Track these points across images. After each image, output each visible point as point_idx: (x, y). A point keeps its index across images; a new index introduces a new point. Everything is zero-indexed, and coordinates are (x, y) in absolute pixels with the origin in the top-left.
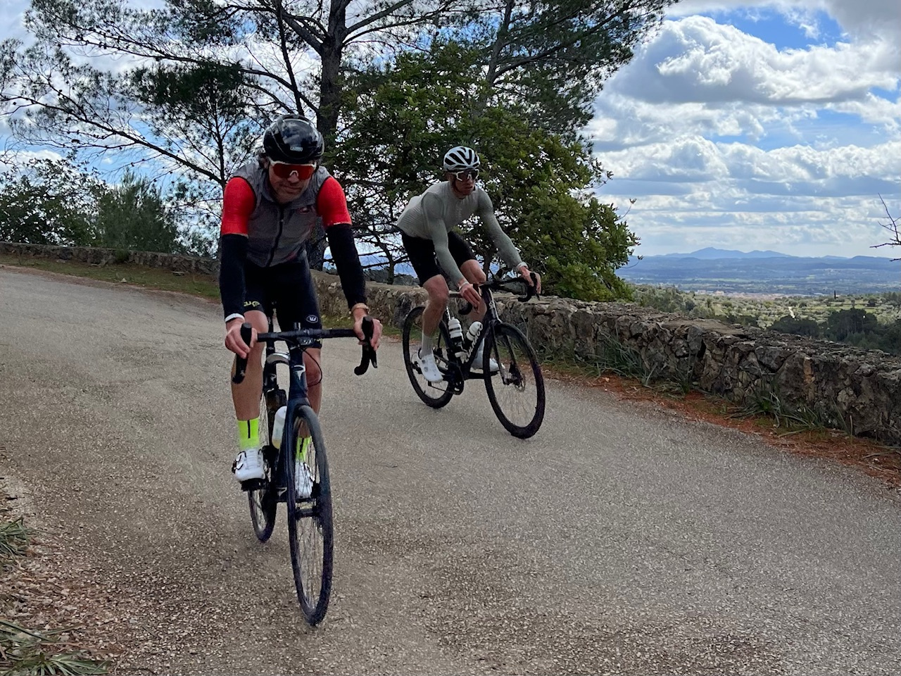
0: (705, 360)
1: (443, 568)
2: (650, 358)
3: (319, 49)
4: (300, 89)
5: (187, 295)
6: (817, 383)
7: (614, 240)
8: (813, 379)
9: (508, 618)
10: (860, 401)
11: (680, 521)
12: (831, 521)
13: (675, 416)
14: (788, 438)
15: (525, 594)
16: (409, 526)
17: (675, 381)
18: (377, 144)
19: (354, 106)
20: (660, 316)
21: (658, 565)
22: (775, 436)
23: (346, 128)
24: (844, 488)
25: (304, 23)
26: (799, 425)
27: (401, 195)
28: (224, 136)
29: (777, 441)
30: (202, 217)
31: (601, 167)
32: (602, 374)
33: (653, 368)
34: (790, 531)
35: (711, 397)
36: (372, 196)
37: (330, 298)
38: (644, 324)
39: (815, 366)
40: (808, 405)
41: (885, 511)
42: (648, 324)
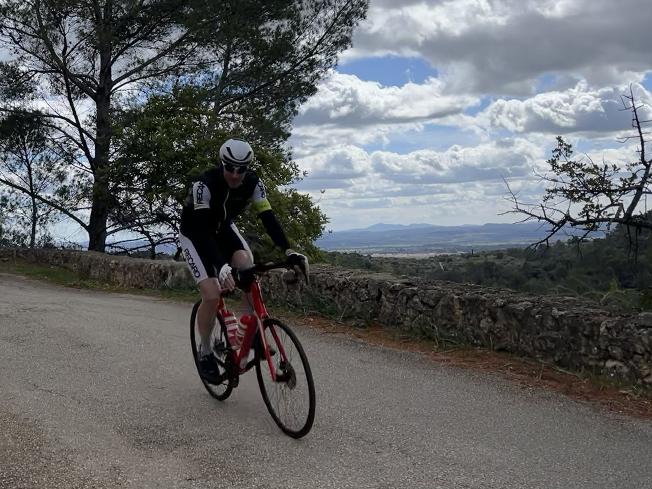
0: (382, 302)
1: (201, 458)
2: (342, 302)
3: (94, 97)
4: (82, 126)
5: (11, 275)
6: (464, 314)
7: (310, 220)
8: (461, 312)
10: (496, 326)
11: (370, 418)
12: (481, 414)
13: (362, 343)
14: (446, 355)
15: (261, 474)
16: (176, 430)
17: (360, 318)
18: (139, 161)
19: (120, 136)
20: (347, 272)
21: (356, 450)
22: (436, 354)
23: (116, 151)
24: (489, 389)
25: (82, 79)
26: (452, 346)
27: (157, 196)
28: (31, 163)
29: (437, 358)
30: (19, 219)
31: (298, 168)
32: (308, 316)
33: (345, 310)
34: (451, 422)
35: (388, 329)
36: (137, 199)
37: (111, 271)
38: (336, 278)
39: (462, 303)
40: (458, 331)
41: (521, 405)
42: (339, 279)
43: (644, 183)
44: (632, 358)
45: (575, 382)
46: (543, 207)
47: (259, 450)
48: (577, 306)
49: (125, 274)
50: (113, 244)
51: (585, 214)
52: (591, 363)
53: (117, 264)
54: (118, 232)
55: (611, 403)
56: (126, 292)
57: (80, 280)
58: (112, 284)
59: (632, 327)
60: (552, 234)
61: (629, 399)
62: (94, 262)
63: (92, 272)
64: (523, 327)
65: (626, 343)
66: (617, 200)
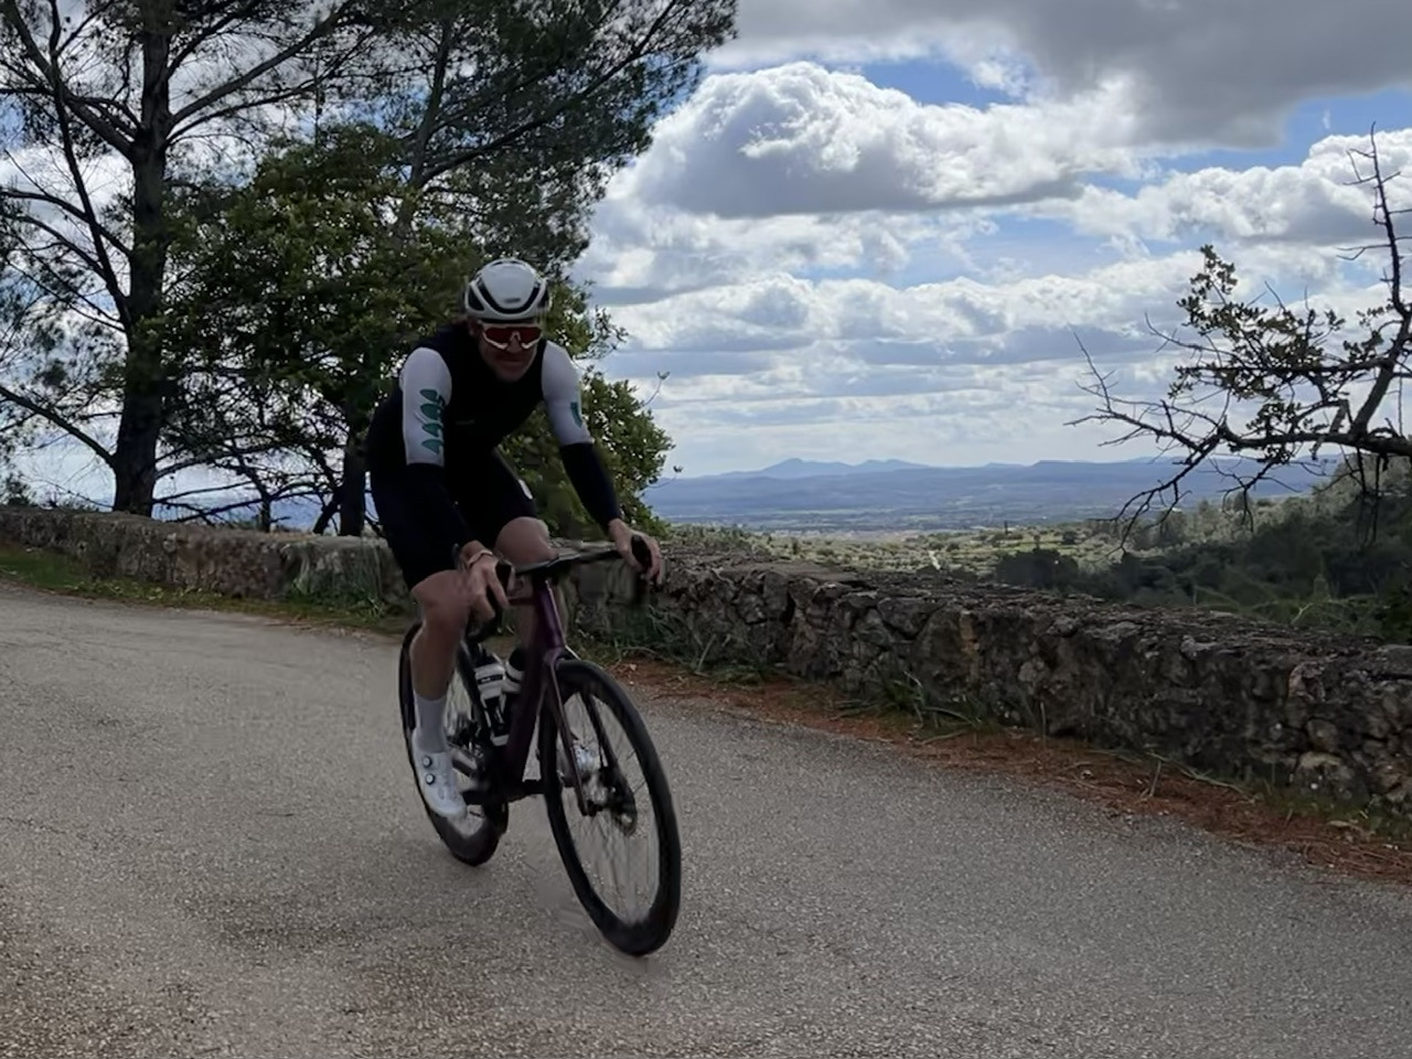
0: (795, 626)
1: (378, 966)
2: (704, 627)
3: (128, 152)
4: (99, 219)
6: (983, 653)
8: (977, 646)
9: (491, 1039)
10: (1056, 677)
11: (764, 880)
12: (1016, 870)
13: (748, 719)
14: (938, 744)
15: (515, 999)
17: (743, 662)
18: (234, 302)
19: (190, 243)
20: (715, 558)
21: (732, 949)
22: (917, 743)
23: (180, 280)
24: (1035, 819)
25: (100, 109)
26: (956, 723)
27: (277, 386)
29: (919, 752)
32: (623, 658)
33: (709, 645)
34: (948, 888)
35: (806, 686)
36: (227, 392)
37: (167, 558)
38: (690, 572)
39: (978, 625)
40: (969, 690)
41: (1106, 852)
42: (696, 573)
43: (1397, 354)
44: (1359, 748)
45: (1229, 802)
46: (1166, 408)
47: (509, 949)
48: (1239, 632)
49: (200, 565)
50: (172, 497)
51: (1263, 425)
52: (1267, 760)
53: (180, 542)
54: (183, 470)
55: (1310, 849)
56: (205, 606)
57: (94, 578)
58: (169, 588)
59: (1362, 678)
60: (1187, 470)
61: (1350, 838)
62: (127, 538)
63: (123, 563)
64: (1116, 679)
65: (1347, 713)
66: (1335, 392)
